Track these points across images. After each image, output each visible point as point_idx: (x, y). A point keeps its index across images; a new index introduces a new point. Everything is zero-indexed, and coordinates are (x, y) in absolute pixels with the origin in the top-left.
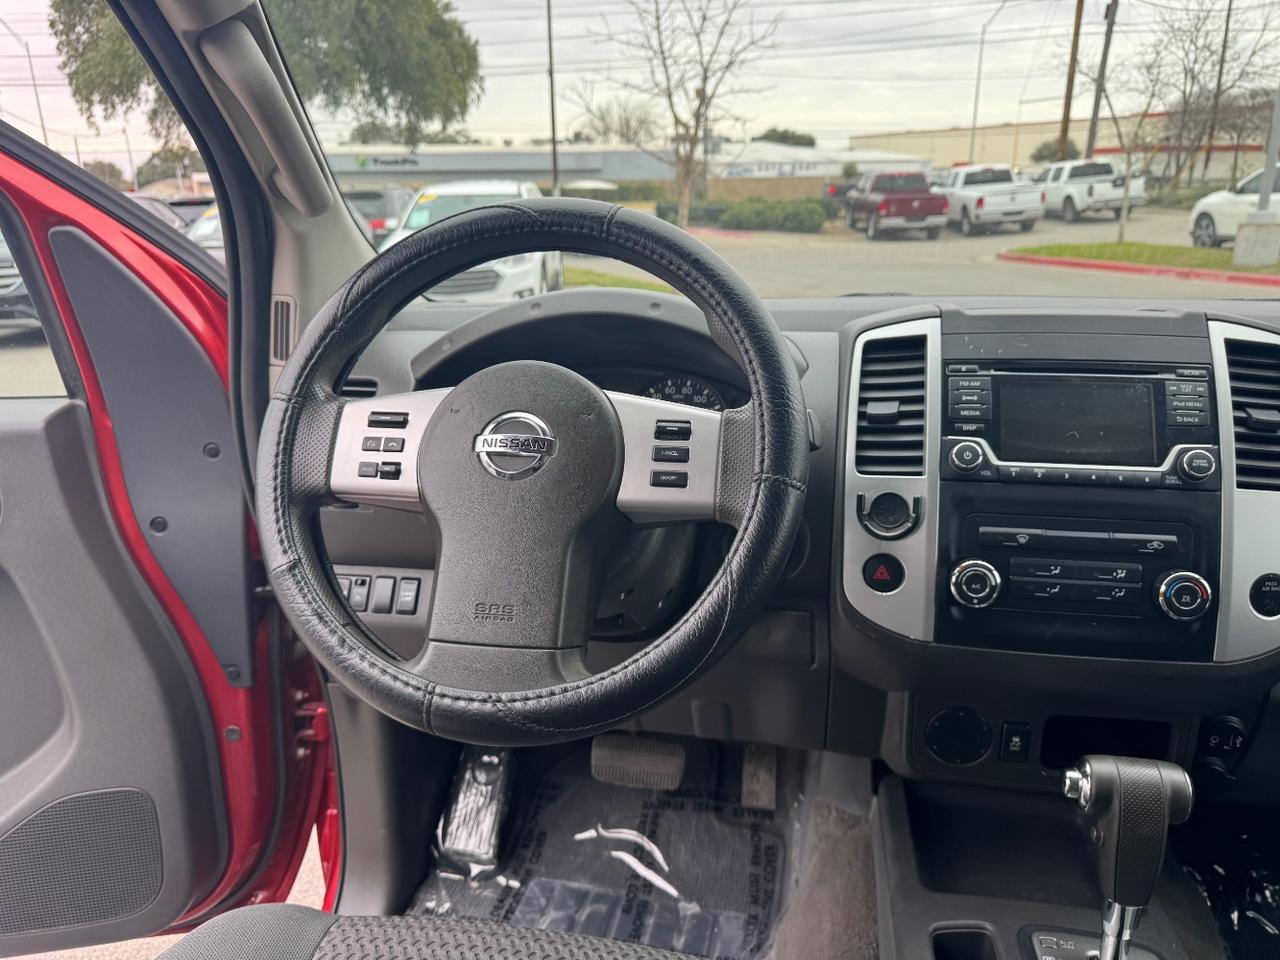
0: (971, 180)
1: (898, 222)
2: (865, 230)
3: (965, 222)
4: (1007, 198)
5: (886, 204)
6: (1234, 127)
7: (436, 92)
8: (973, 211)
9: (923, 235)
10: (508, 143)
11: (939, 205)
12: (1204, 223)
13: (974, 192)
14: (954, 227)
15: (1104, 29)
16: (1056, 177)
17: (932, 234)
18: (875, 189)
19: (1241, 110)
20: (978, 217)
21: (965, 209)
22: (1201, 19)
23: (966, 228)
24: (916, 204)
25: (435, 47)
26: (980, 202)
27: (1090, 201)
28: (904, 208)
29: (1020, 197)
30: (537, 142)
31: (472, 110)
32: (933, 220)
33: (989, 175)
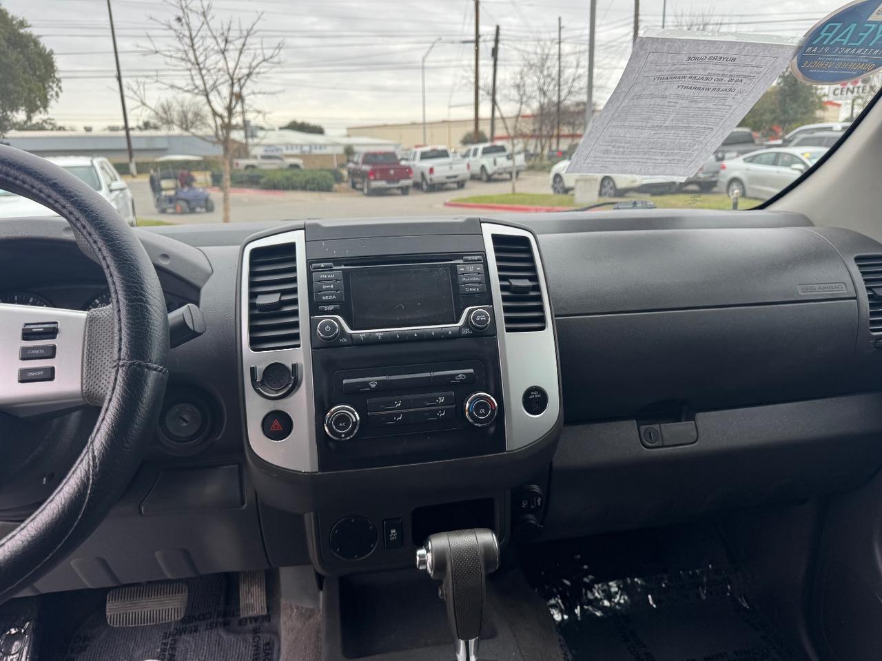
0: (424, 156)
1: (382, 184)
2: (362, 190)
3: (424, 183)
4: (447, 167)
5: (373, 172)
6: (569, 124)
7: (19, 89)
8: (428, 176)
9: (399, 192)
10: (88, 129)
11: (406, 172)
12: (558, 180)
13: (427, 164)
14: (417, 186)
15: (492, 62)
16: (475, 154)
17: (405, 191)
18: (365, 162)
19: (573, 113)
20: (431, 180)
21: (423, 175)
22: (545, 59)
23: (425, 187)
24: (392, 172)
25: (13, 55)
26: (431, 170)
27: (496, 168)
28: (384, 175)
29: (455, 167)
30: (113, 129)
31: (52, 103)
32: (404, 183)
33: (435, 153)
